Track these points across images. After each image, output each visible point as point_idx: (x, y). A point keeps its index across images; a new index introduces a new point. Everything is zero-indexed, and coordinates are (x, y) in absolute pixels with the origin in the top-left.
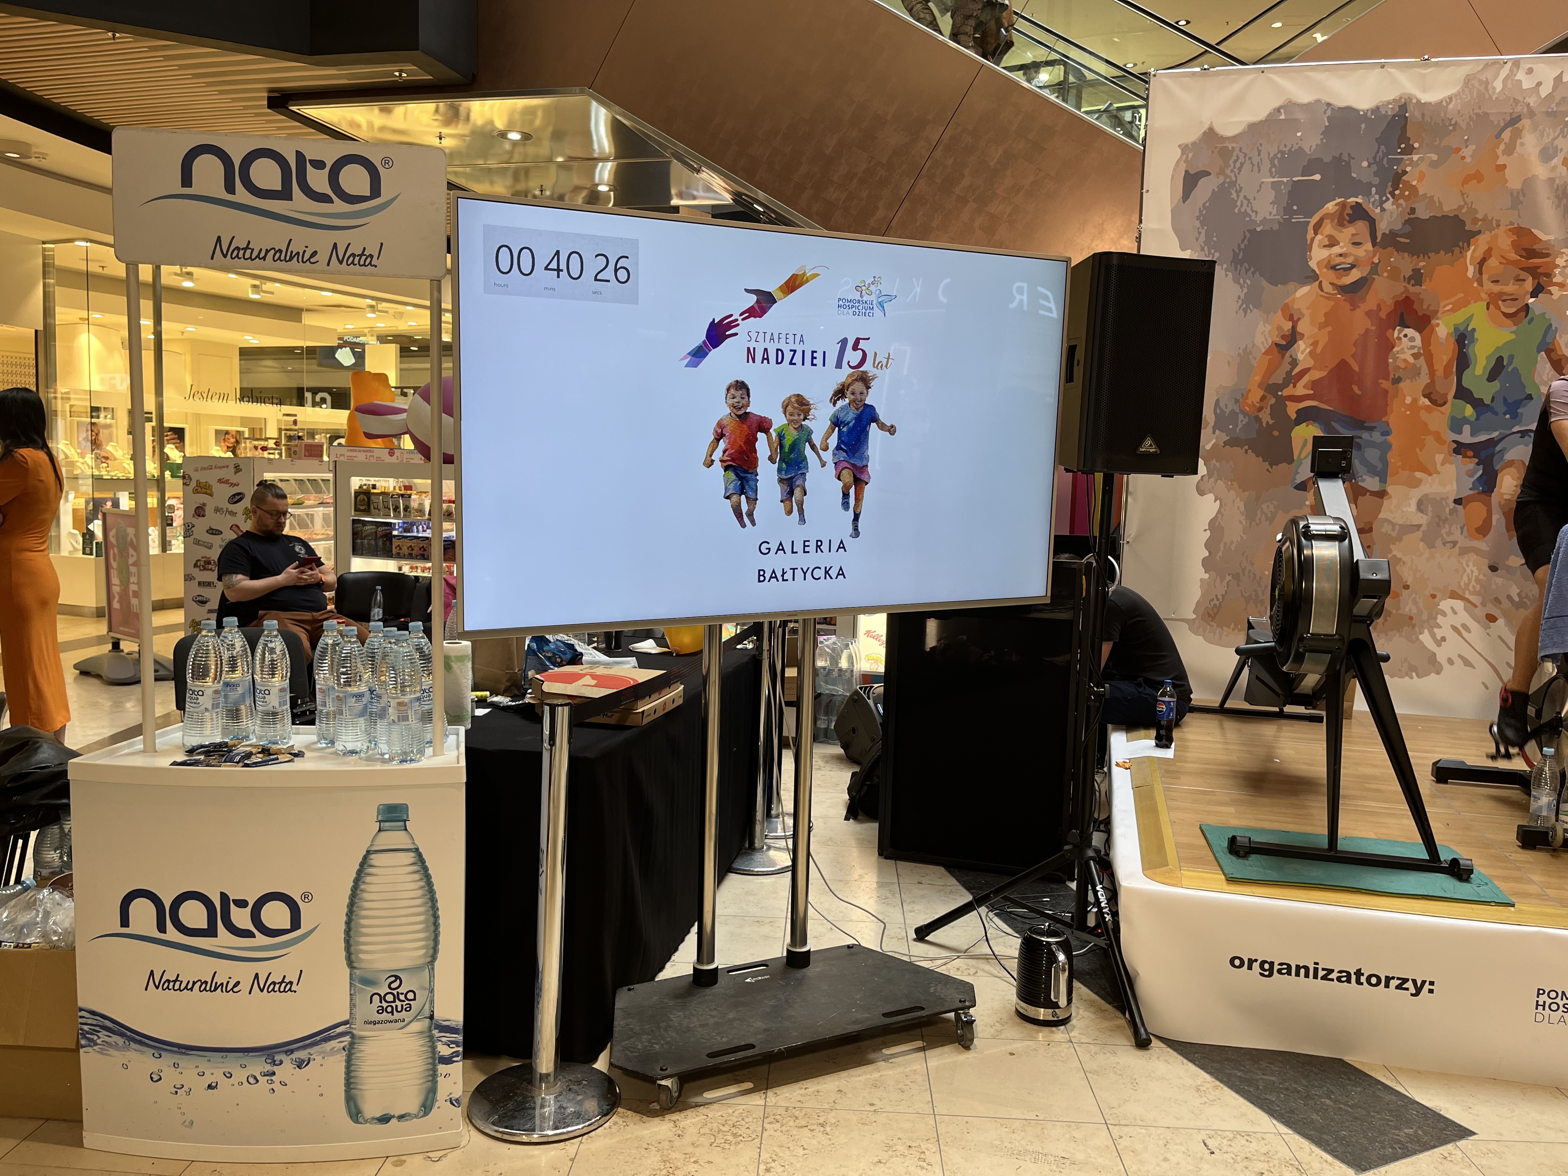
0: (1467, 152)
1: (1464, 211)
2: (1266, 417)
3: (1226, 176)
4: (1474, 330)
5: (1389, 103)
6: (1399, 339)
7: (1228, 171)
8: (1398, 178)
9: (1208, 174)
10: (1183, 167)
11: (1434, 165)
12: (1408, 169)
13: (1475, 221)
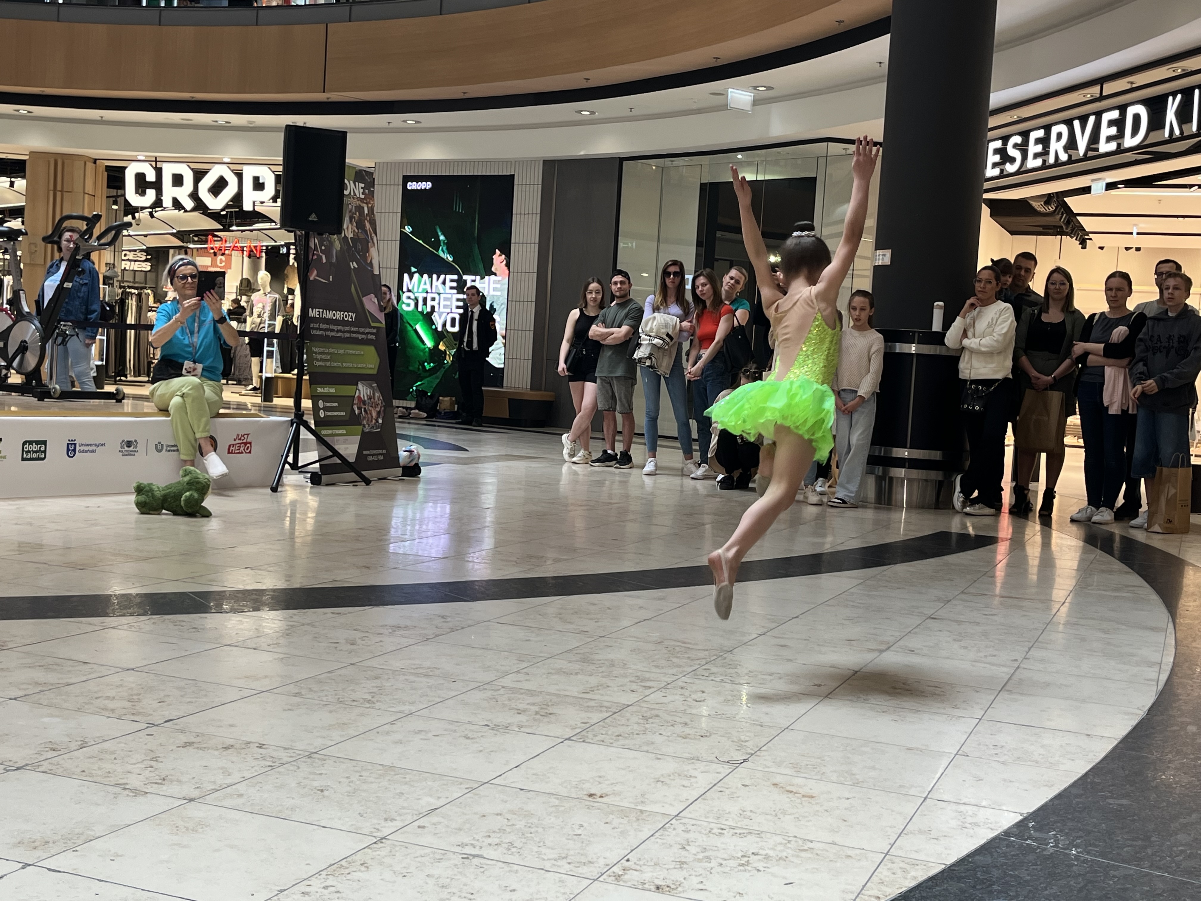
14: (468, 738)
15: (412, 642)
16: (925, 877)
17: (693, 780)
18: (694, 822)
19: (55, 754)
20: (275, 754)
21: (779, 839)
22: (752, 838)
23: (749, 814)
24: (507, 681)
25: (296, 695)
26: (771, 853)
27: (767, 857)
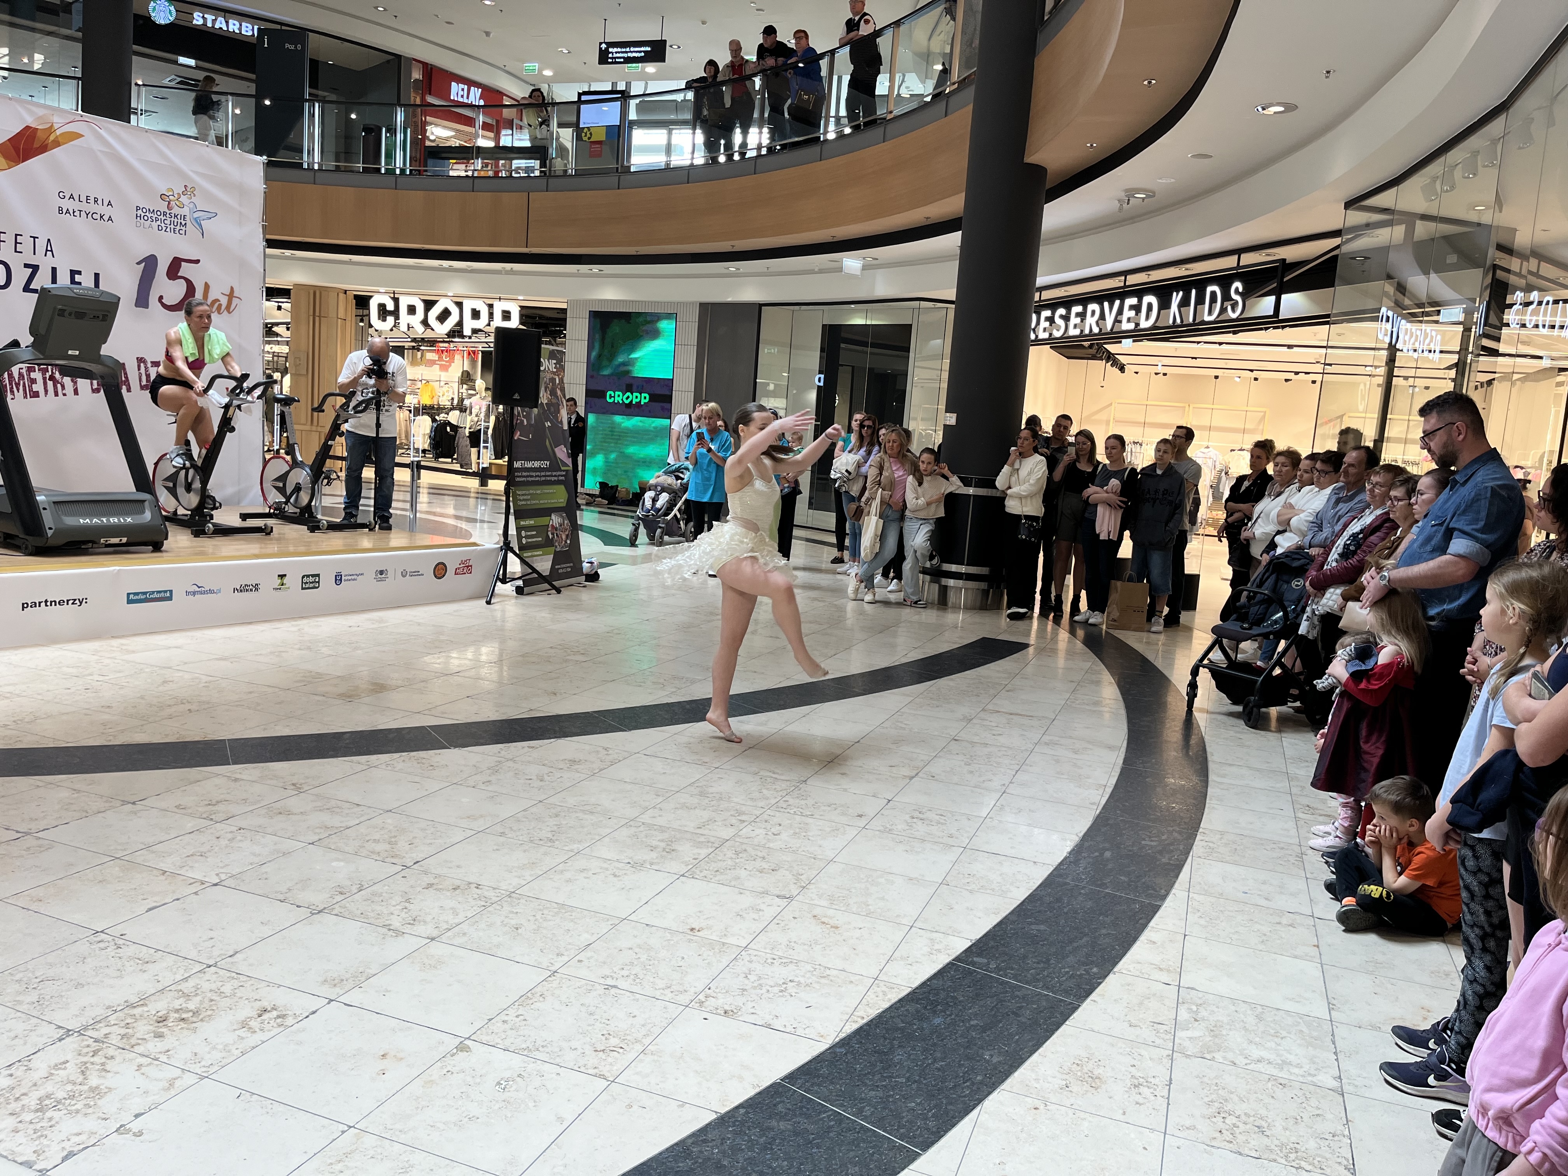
14: (615, 876)
15: (583, 776)
16: (896, 999)
17: (761, 913)
18: (756, 953)
19: (343, 897)
20: (486, 894)
21: (809, 967)
22: (792, 967)
23: (793, 944)
24: (646, 818)
25: (502, 834)
26: (802, 980)
27: (799, 984)
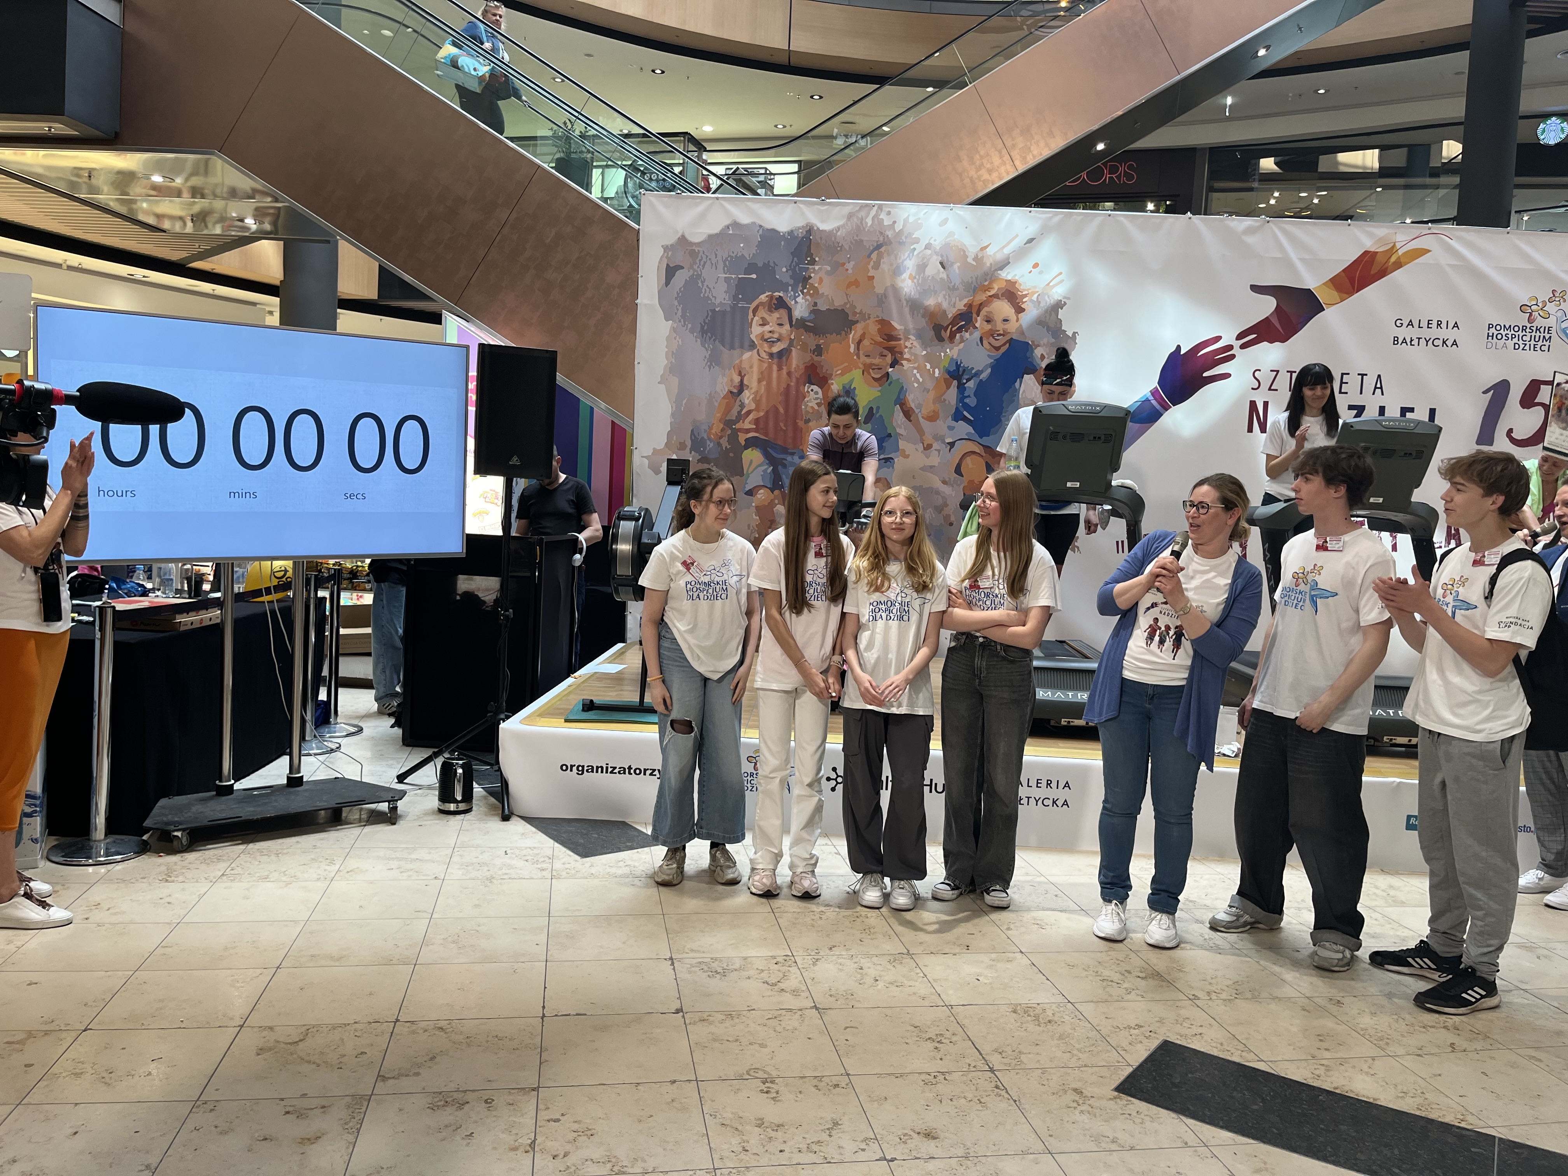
0: (850, 266)
1: (848, 306)
2: (724, 443)
3: (694, 270)
4: (855, 388)
5: (799, 228)
6: (808, 392)
7: (695, 267)
8: (806, 280)
9: (682, 268)
10: (665, 262)
11: (828, 273)
12: (812, 275)
13: (855, 314)
